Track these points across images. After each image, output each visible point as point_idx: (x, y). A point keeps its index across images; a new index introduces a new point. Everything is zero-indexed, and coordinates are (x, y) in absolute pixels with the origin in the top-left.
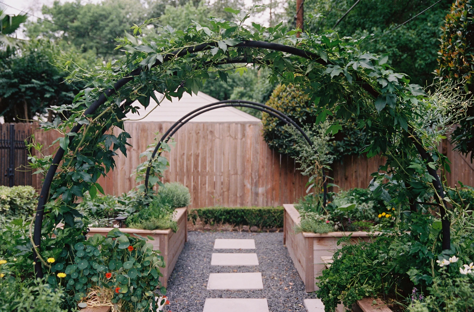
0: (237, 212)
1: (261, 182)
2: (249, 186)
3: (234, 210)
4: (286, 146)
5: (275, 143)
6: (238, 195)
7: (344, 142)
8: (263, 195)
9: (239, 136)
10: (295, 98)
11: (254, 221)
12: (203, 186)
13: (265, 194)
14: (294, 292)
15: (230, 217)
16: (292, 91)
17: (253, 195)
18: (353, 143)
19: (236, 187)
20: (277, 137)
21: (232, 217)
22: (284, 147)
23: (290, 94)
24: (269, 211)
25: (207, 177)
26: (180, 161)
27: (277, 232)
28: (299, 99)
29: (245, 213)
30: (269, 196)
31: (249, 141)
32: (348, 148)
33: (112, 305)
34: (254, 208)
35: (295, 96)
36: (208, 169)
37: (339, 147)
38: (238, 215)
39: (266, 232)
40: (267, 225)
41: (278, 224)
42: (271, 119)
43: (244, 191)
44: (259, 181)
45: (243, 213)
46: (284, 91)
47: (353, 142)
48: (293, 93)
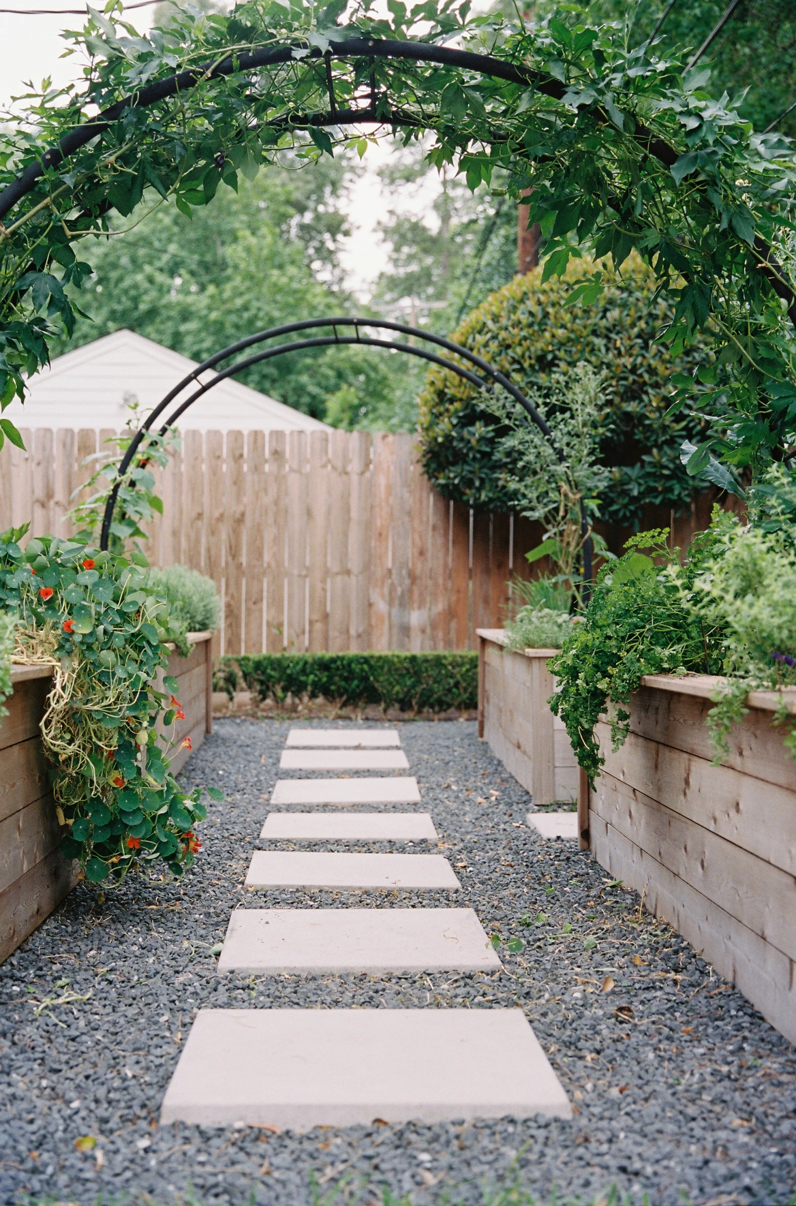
0: (349, 665)
1: (416, 595)
2: (381, 606)
3: (342, 659)
4: (482, 481)
5: (452, 475)
6: (353, 632)
7: (642, 467)
8: (423, 631)
9: (355, 466)
10: (508, 347)
11: (397, 688)
12: (253, 607)
13: (428, 630)
14: (501, 806)
15: (330, 678)
16: (501, 328)
17: (395, 631)
18: (666, 472)
19: (347, 607)
20: (459, 458)
21: (336, 679)
22: (477, 483)
23: (494, 337)
24: (438, 662)
25: (265, 581)
26: (188, 537)
27: (461, 720)
28: (519, 350)
29: (371, 667)
30: (440, 634)
31: (382, 481)
32: (652, 484)
33: (54, 663)
34: (397, 653)
35: (509, 342)
36: (267, 557)
37: (628, 483)
38: (351, 672)
39: (433, 720)
40: (432, 700)
41: (465, 696)
42: (442, 409)
43: (369, 618)
44: (411, 591)
45: (365, 667)
46: (480, 332)
47: (666, 467)
48: (503, 334)
